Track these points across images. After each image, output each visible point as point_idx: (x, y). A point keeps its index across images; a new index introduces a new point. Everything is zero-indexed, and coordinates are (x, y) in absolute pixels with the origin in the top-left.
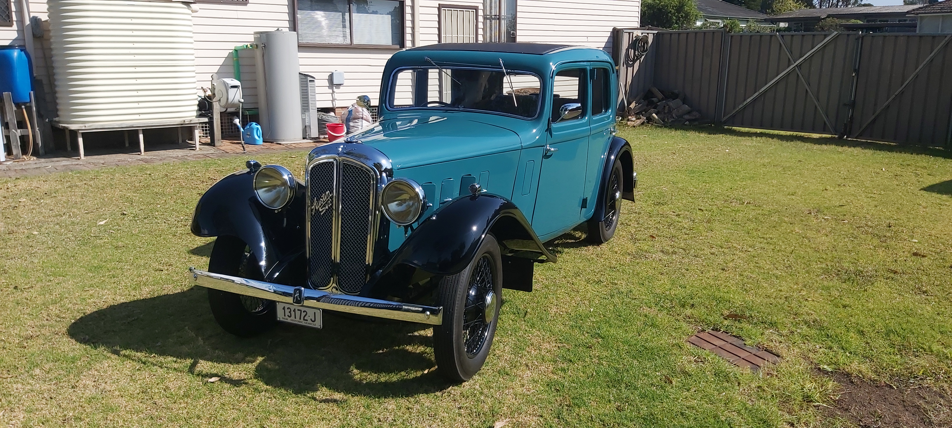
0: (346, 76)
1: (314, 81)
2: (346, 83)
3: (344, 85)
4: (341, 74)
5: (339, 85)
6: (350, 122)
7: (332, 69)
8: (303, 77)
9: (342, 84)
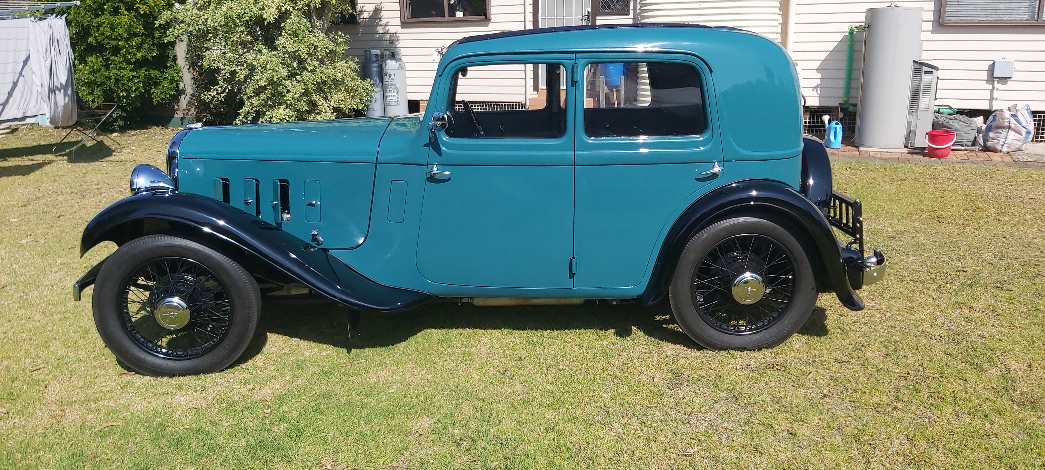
0: (1018, 66)
1: (932, 72)
2: (1015, 76)
3: (1012, 79)
4: (1008, 64)
5: (1004, 80)
6: (991, 131)
7: (996, 57)
8: (917, 66)
9: (1010, 78)
